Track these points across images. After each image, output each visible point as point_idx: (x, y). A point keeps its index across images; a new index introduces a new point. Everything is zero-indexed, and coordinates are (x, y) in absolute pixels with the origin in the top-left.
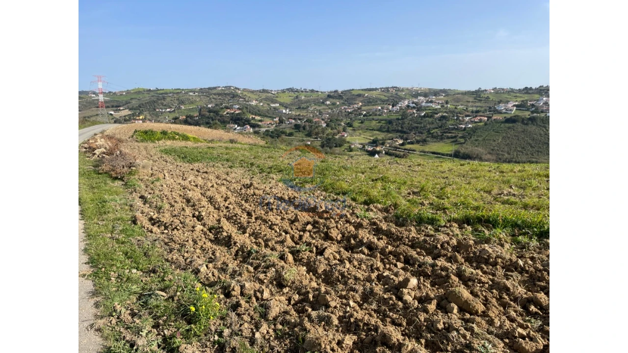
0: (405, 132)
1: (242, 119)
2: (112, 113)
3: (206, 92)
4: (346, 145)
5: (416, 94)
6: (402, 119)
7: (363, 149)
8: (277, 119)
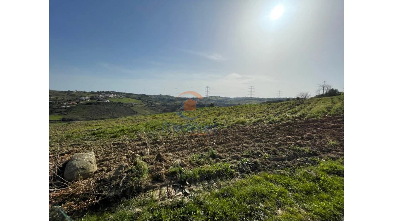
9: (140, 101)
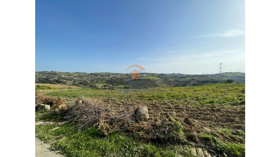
0: (112, 83)
4: (97, 87)
6: (111, 80)
7: (102, 88)
8: (73, 81)
9: (160, 78)
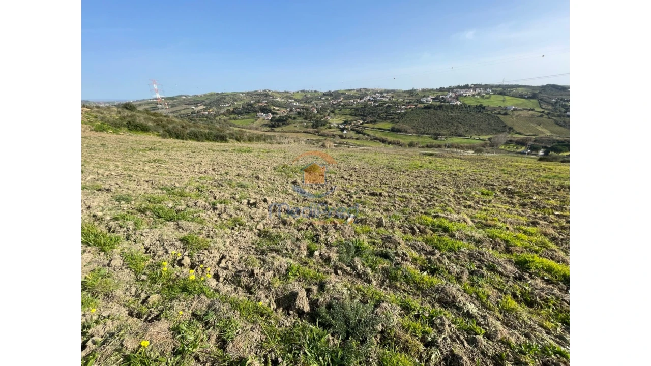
0: (365, 116)
1: (266, 109)
2: (194, 108)
3: (250, 94)
4: (328, 125)
5: (375, 92)
6: (365, 108)
7: (338, 127)
8: (289, 109)
9: (531, 103)
